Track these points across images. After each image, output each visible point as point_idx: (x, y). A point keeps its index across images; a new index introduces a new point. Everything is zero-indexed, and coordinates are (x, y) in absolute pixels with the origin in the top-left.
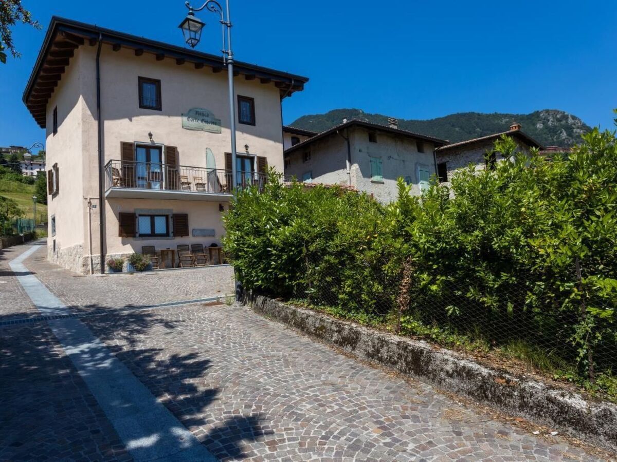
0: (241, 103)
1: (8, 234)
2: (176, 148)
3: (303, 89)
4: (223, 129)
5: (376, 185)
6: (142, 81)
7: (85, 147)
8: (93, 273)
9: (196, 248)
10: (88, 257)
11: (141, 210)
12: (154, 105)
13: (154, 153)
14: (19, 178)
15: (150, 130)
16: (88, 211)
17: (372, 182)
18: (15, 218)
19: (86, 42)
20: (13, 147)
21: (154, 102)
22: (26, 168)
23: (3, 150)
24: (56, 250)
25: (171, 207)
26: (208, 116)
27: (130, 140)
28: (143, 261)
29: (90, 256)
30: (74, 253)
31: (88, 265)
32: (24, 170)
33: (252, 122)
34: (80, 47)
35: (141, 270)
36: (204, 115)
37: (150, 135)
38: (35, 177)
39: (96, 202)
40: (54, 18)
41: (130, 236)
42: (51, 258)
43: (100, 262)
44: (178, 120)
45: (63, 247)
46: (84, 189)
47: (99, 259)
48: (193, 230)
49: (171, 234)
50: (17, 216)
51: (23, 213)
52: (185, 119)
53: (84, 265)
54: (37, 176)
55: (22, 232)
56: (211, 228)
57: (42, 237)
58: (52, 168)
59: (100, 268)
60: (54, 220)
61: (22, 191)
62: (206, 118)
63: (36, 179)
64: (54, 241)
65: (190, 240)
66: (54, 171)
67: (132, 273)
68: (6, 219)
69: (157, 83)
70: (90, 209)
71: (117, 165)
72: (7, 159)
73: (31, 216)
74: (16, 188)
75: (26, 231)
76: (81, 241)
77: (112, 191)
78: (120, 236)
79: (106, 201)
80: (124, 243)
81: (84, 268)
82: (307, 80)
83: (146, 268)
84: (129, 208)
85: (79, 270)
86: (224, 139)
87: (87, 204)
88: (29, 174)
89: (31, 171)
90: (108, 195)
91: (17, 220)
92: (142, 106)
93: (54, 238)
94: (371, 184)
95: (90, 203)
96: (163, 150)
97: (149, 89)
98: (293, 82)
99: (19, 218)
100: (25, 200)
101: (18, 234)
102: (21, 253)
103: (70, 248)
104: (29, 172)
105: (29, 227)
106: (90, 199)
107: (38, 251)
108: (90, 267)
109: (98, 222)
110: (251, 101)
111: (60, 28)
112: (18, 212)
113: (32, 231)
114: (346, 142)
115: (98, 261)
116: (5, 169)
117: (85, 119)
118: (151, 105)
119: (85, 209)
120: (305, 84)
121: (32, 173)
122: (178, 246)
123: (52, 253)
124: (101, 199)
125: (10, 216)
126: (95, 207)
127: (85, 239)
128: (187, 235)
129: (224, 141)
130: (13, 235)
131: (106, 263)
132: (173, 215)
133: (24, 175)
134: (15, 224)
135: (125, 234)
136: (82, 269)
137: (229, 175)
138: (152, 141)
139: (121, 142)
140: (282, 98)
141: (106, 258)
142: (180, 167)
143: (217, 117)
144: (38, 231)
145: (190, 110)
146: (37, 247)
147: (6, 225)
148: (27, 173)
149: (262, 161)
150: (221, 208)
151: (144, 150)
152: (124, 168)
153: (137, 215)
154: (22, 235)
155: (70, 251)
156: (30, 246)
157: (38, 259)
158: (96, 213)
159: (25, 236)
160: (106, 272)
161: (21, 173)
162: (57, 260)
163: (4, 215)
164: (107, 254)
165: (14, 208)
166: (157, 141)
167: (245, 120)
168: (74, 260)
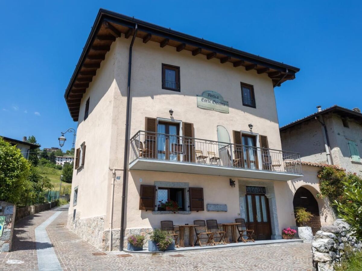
0: (243, 88)
1: (40, 202)
2: (193, 124)
3: (295, 77)
4: (231, 109)
5: (356, 165)
6: (165, 67)
7: (115, 121)
8: (111, 250)
9: (211, 224)
10: (108, 231)
11: (161, 182)
12: (174, 87)
13: (172, 129)
14: (54, 166)
15: (170, 108)
16: (113, 183)
17: (353, 162)
18: (47, 190)
19: (123, 35)
20: (53, 148)
21: (174, 85)
22: (59, 160)
23: (48, 150)
24: (76, 219)
25: (187, 181)
26: (218, 98)
27: (154, 116)
28: (166, 240)
29: (111, 230)
30: (94, 225)
31: (108, 240)
32: (57, 162)
33: (253, 105)
34: (117, 39)
35: (164, 250)
36: (215, 97)
37: (171, 112)
38: (62, 166)
39: (121, 174)
40: (101, 10)
41: (150, 210)
42: (69, 226)
43: (119, 238)
44: (194, 100)
45: (83, 217)
46: (110, 160)
47: (119, 234)
48: (208, 204)
49: (188, 209)
50: (49, 189)
51: (53, 186)
52: (200, 98)
53: (103, 240)
54: (64, 165)
55: (50, 200)
56: (224, 202)
57: (63, 205)
58: (80, 147)
59: (119, 244)
60: (76, 191)
61: (54, 174)
62: (216, 100)
63: (63, 167)
64: (75, 211)
65: (205, 215)
66: (81, 149)
67: (154, 254)
68: (41, 190)
69: (177, 69)
70: (114, 180)
71: (142, 138)
72: (49, 155)
73: (57, 189)
74: (51, 172)
75: (53, 200)
76: (103, 214)
77: (139, 161)
78: (140, 209)
79: (129, 173)
80: (143, 217)
81: (104, 243)
82: (298, 70)
83: (169, 248)
84: (150, 180)
85: (98, 246)
86: (231, 119)
87: (112, 175)
88: (60, 164)
89: (61, 162)
90: (132, 167)
91: (48, 191)
92: (164, 87)
93: (75, 208)
94: (352, 165)
95: (115, 174)
96: (181, 126)
97: (171, 74)
98: (287, 71)
99: (50, 190)
100: (55, 179)
101: (47, 202)
102: (47, 218)
103: (90, 219)
104: (60, 162)
105: (55, 197)
106: (116, 170)
107: (60, 217)
108: (109, 242)
109: (121, 194)
110: (251, 88)
111: (105, 19)
112: (50, 186)
113: (57, 200)
114: (323, 128)
115: (117, 236)
116: (47, 161)
117: (116, 97)
118: (171, 87)
119: (110, 180)
120: (296, 74)
121: (61, 163)
122: (195, 222)
123: (71, 221)
124: (125, 171)
125: (44, 189)
126: (119, 178)
127: (107, 212)
128: (203, 210)
129: (232, 120)
130: (44, 203)
131: (126, 238)
132: (189, 188)
133: (56, 165)
134: (46, 195)
135: (144, 208)
136: (102, 244)
137: (238, 152)
138: (172, 118)
139: (146, 117)
140: (274, 86)
141: (126, 232)
142: (196, 140)
143: (225, 100)
144: (61, 200)
145: (204, 93)
146: (60, 212)
147: (40, 195)
148: (58, 163)
149: (264, 139)
150: (232, 183)
151: (163, 127)
152: (147, 141)
153: (157, 188)
154: (50, 203)
155: (89, 223)
156: (54, 212)
157: (59, 225)
158: (119, 185)
159: (52, 203)
160: (124, 249)
161: (55, 163)
162: (75, 229)
163: (40, 188)
164: (127, 229)
165: (48, 183)
166: (177, 118)
167: (246, 103)
168: (93, 233)
